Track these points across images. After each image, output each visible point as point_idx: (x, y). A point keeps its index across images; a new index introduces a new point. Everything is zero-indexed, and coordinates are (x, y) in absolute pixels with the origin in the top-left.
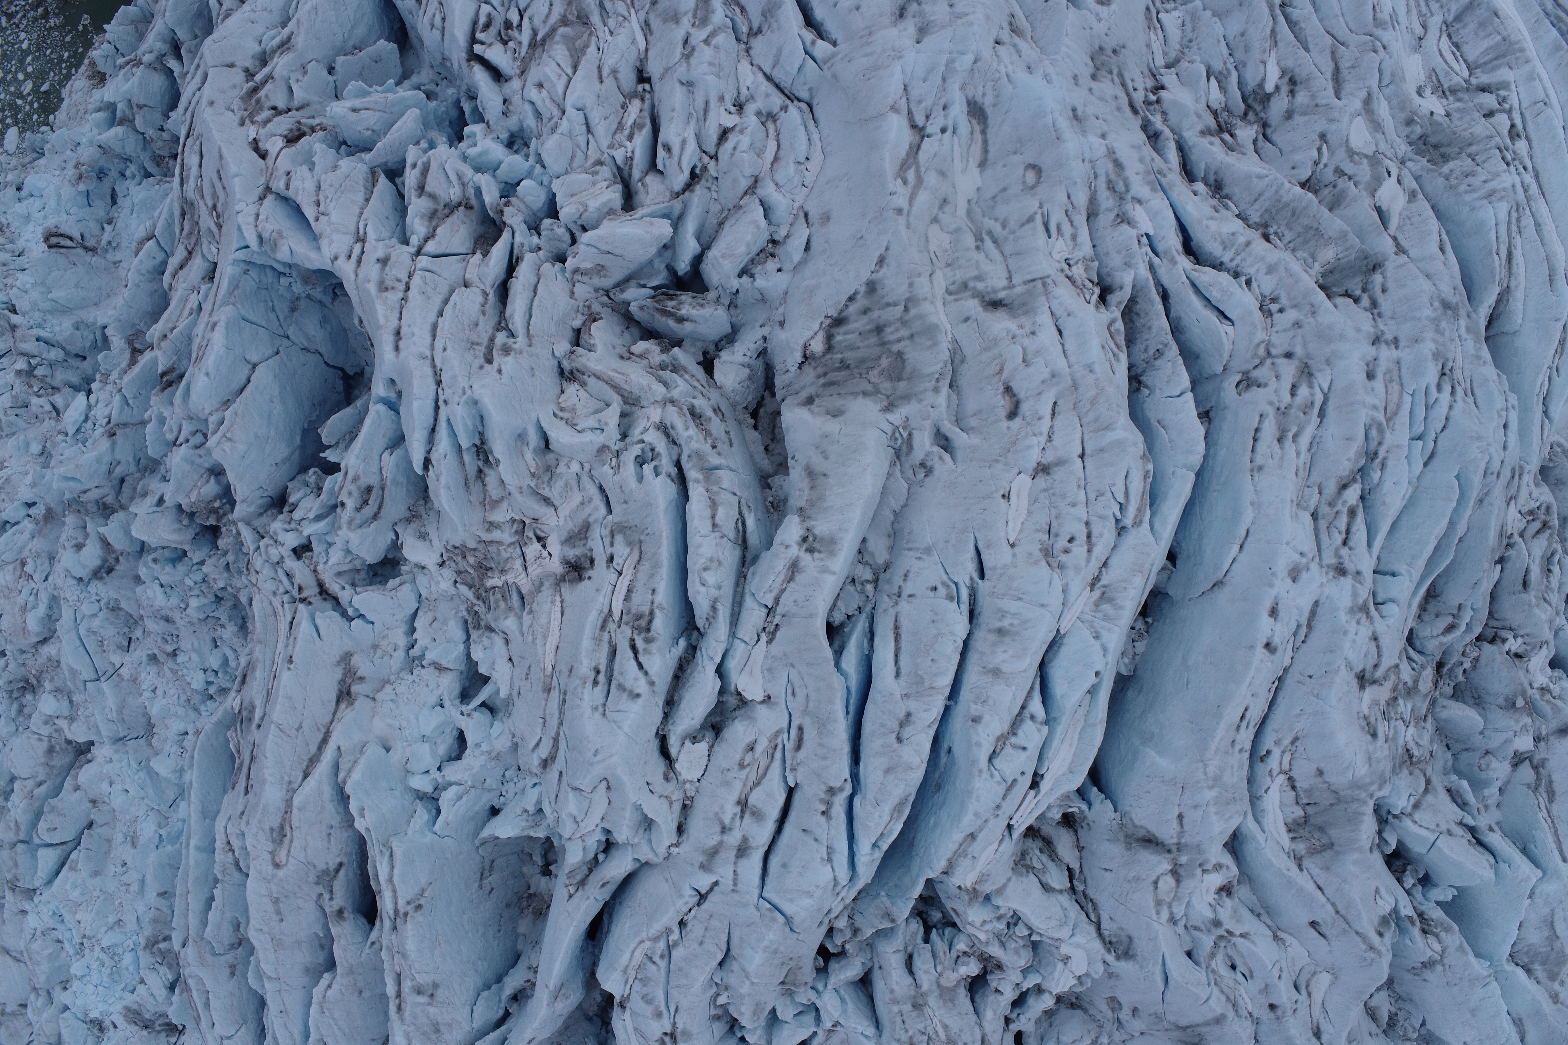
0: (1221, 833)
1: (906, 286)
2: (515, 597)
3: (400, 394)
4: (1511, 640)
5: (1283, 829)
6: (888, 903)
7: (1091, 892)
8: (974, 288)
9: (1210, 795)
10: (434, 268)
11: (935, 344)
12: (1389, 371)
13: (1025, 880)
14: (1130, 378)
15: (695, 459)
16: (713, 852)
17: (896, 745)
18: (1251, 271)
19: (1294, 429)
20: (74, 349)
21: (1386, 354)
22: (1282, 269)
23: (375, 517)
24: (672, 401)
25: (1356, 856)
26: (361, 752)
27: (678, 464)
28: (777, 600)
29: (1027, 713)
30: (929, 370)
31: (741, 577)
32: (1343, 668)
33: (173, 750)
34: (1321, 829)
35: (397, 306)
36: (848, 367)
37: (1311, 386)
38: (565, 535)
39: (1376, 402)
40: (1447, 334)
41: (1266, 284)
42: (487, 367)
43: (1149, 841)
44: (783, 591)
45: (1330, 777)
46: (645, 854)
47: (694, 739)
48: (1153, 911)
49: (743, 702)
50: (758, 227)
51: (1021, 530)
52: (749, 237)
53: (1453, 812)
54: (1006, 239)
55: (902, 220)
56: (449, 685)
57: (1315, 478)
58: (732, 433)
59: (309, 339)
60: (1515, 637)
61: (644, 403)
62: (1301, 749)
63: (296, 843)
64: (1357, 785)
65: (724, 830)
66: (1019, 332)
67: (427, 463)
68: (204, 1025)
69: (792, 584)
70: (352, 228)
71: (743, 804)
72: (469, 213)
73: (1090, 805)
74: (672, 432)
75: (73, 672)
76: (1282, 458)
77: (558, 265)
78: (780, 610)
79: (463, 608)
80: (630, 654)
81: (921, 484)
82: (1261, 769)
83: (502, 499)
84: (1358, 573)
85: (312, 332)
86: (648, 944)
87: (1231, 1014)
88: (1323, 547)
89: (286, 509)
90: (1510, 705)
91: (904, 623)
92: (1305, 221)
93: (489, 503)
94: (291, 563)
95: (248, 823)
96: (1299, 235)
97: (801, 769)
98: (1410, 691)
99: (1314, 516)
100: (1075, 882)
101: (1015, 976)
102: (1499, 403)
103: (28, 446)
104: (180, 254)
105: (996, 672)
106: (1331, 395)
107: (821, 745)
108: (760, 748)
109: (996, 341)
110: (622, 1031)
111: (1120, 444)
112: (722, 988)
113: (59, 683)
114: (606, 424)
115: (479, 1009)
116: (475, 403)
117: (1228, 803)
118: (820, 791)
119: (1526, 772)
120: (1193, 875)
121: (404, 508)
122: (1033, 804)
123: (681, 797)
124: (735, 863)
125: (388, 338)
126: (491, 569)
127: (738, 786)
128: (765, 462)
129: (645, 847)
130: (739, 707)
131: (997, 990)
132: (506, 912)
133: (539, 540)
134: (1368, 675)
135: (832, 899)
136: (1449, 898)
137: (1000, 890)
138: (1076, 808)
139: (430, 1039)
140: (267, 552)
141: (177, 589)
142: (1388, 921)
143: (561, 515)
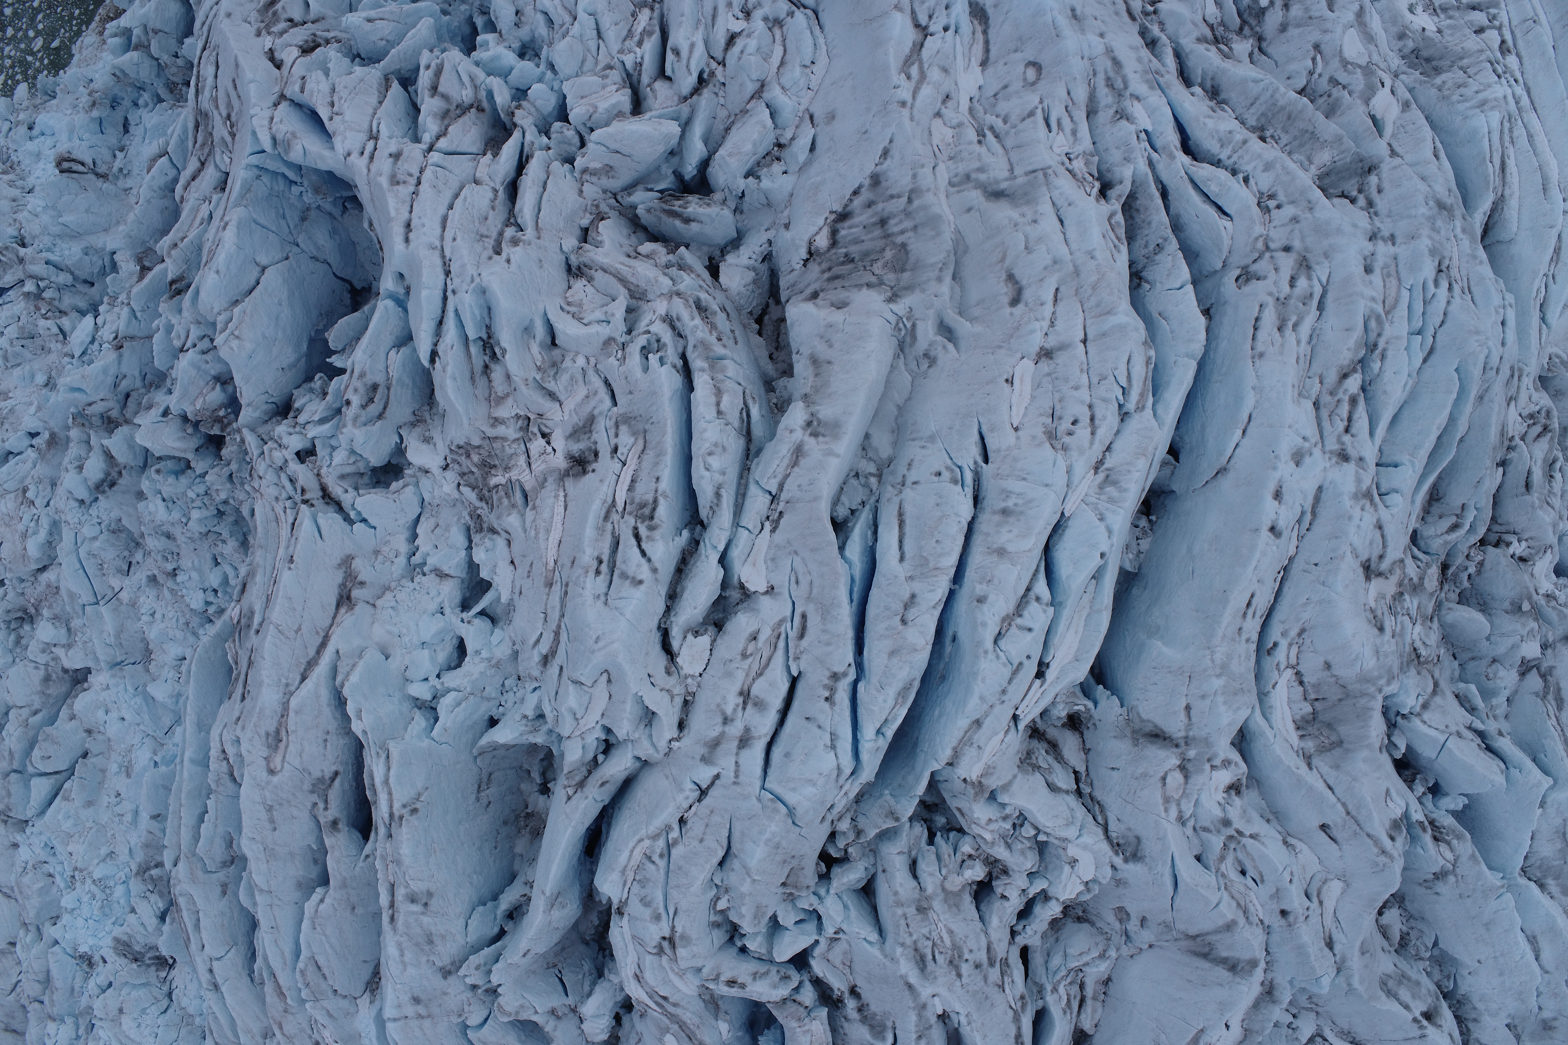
0: (1229, 724)
1: (909, 178)
2: (518, 495)
3: (408, 290)
4: (1515, 543)
5: (1291, 726)
6: (892, 802)
7: (1097, 794)
8: (977, 180)
9: (1218, 683)
10: (445, 164)
11: (939, 234)
12: (1386, 266)
13: (1031, 778)
14: (1131, 275)
15: (700, 349)
16: (715, 744)
17: (901, 627)
18: (1248, 168)
19: (1294, 319)
20: (83, 274)
21: (1383, 250)
22: (1278, 166)
23: (380, 416)
24: (678, 294)
25: (1365, 753)
26: (360, 656)
27: (683, 357)
28: (781, 487)
29: (1032, 595)
30: (933, 260)
31: (745, 469)
32: (1348, 554)
33: (171, 675)
35: (408, 199)
36: (852, 261)
37: (1309, 278)
38: (569, 430)
39: (1374, 294)
40: (1443, 233)
41: (1264, 181)
42: (496, 257)
43: (1156, 736)
44: (788, 476)
45: (1337, 671)
46: (645, 750)
47: (696, 634)
48: (1162, 809)
49: (746, 594)
50: (765, 127)
51: (1025, 415)
52: (756, 136)
53: (1461, 716)
54: (1007, 133)
55: (906, 112)
56: (450, 592)
57: (1316, 368)
58: (737, 333)
59: (318, 248)
60: (1519, 541)
61: (650, 296)
62: (1308, 642)
63: (291, 748)
64: (1365, 679)
65: (726, 721)
66: (1021, 220)
67: (434, 355)
68: (194, 947)
69: (796, 469)
70: (366, 126)
71: (745, 695)
72: (481, 115)
73: (1096, 704)
74: (678, 324)
75: (72, 596)
76: (1282, 345)
77: (567, 166)
78: (784, 496)
79: (465, 514)
80: (633, 542)
81: (925, 375)
82: (1269, 663)
83: (507, 395)
84: (1361, 459)
85: (321, 242)
86: (647, 843)
87: (1242, 921)
88: (1325, 434)
89: (291, 414)
90: (1516, 609)
91: (909, 510)
92: (1301, 125)
93: (494, 400)
94: (295, 467)
95: (243, 728)
96: (1295, 138)
97: (804, 657)
98: (1416, 588)
99: (1316, 405)
100: (1081, 785)
101: (1021, 881)
102: (1497, 300)
103: (33, 376)
104: (193, 165)
105: (1001, 552)
106: (1330, 288)
107: (824, 631)
108: (762, 638)
109: (998, 230)
110: (619, 939)
111: (1122, 328)
112: (722, 890)
113: (57, 610)
114: (613, 315)
115: (473, 923)
116: (483, 291)
117: (1236, 694)
118: (823, 677)
119: (1534, 681)
120: (1201, 771)
121: (409, 411)
122: (1038, 695)
123: (683, 691)
124: (737, 754)
125: (398, 230)
126: (495, 466)
127: (740, 676)
128: (770, 368)
129: (646, 743)
130: (742, 601)
131: (1004, 897)
132: (503, 830)
133: (544, 436)
134: (1373, 566)
135: (836, 791)
136: (1460, 806)
137: (1007, 786)
138: (1082, 705)
139: (422, 950)
140: (271, 456)
141: (179, 503)
142: (1399, 825)
143: (566, 409)
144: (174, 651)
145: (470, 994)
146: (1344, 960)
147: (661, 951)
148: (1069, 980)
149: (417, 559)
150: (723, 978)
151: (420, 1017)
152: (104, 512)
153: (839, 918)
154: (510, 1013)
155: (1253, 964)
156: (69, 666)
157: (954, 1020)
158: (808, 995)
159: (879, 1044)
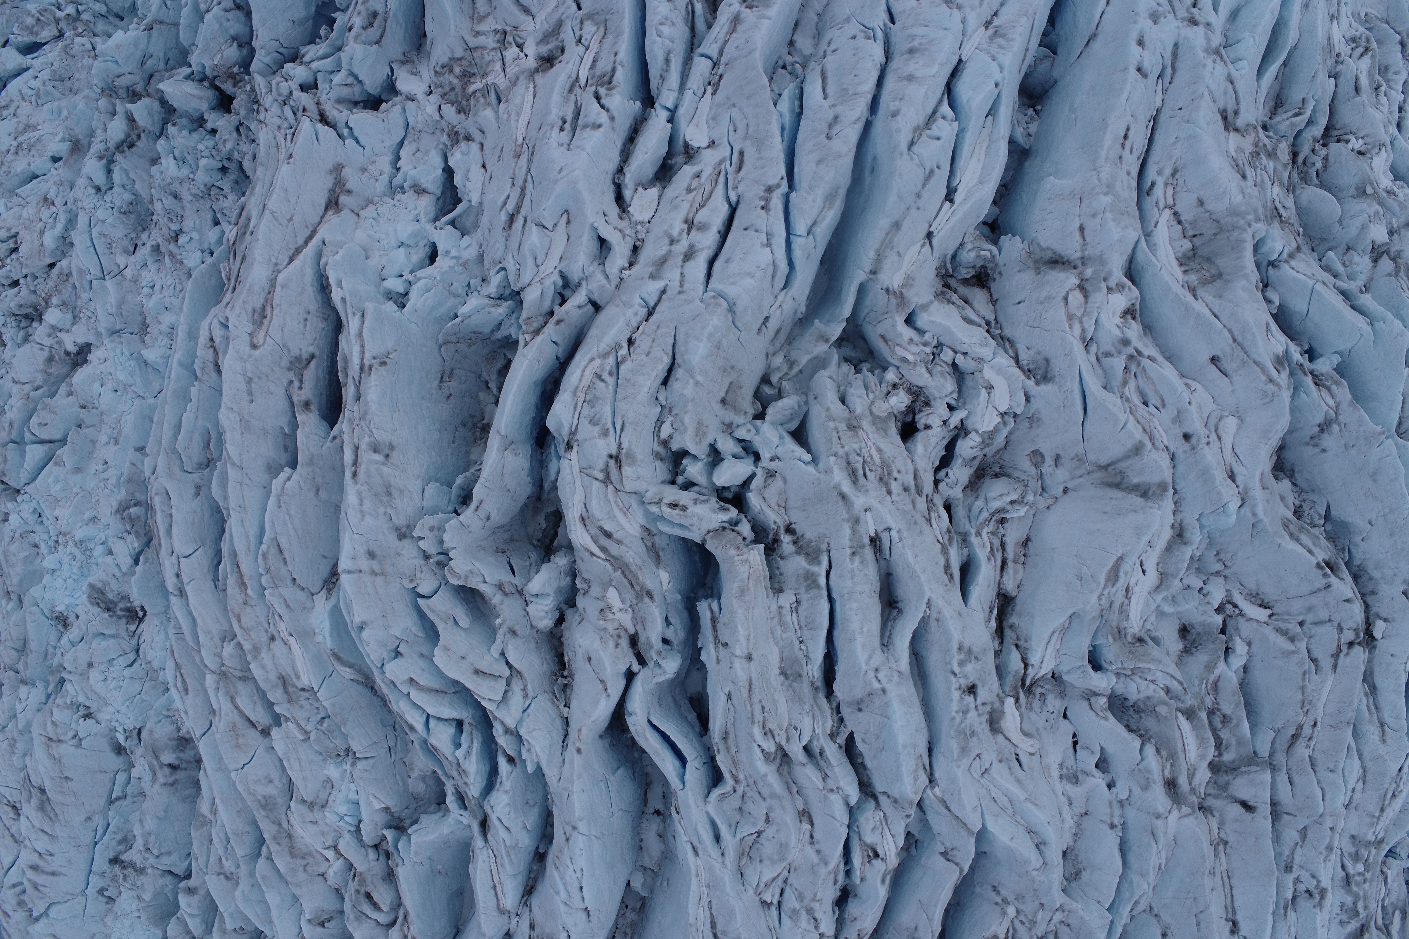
0: (1120, 241)
2: (493, 96)
4: (1353, 140)
5: (1175, 263)
6: (822, 328)
9: (1106, 200)
13: (946, 307)
16: (662, 262)
17: (826, 141)
23: (377, 42)
25: (1243, 283)
28: (721, 53)
29: (938, 115)
32: (1206, 93)
33: (164, 342)
34: (1209, 260)
38: (540, 36)
43: (1056, 262)
44: (727, 41)
45: (1210, 206)
46: (598, 290)
47: (647, 186)
48: (1067, 325)
49: (690, 153)
53: (1325, 275)
56: (426, 205)
60: (1356, 139)
62: (1181, 182)
63: (274, 321)
64: (1234, 213)
65: (672, 242)
69: (734, 35)
71: (690, 224)
73: (1000, 248)
75: (81, 272)
78: (723, 60)
79: (444, 134)
80: (595, 102)
82: (1149, 202)
83: (488, 14)
84: (1208, 25)
86: (598, 361)
87: (1149, 445)
88: (1176, 6)
90: (1361, 193)
91: (830, 68)
93: (476, 17)
94: (297, 94)
95: (232, 309)
97: (742, 185)
98: (1271, 154)
100: (992, 327)
101: (942, 411)
105: (910, 78)
107: (760, 159)
108: (704, 175)
110: (568, 471)
112: (666, 410)
113: (66, 294)
115: (430, 490)
117: (1123, 215)
118: (760, 190)
119: (1386, 264)
120: (1099, 289)
121: (400, 50)
122: (949, 214)
123: (633, 235)
124: (682, 267)
126: (474, 74)
127: (685, 207)
129: (600, 276)
130: (686, 161)
131: (927, 427)
132: (461, 429)
133: (518, 46)
134: (1230, 118)
135: (771, 299)
136: (1336, 362)
137: (925, 307)
138: (988, 250)
139: (381, 501)
140: (278, 89)
141: (189, 158)
142: (1281, 361)
143: (538, 20)
144: (168, 319)
145: (422, 562)
146: (1246, 490)
147: (607, 480)
148: (991, 527)
149: (398, 180)
150: (665, 502)
151: (374, 573)
152: (119, 197)
153: (776, 440)
154: (459, 578)
155: (1163, 487)
156: (72, 348)
157: (886, 544)
158: (745, 528)
159: (814, 569)
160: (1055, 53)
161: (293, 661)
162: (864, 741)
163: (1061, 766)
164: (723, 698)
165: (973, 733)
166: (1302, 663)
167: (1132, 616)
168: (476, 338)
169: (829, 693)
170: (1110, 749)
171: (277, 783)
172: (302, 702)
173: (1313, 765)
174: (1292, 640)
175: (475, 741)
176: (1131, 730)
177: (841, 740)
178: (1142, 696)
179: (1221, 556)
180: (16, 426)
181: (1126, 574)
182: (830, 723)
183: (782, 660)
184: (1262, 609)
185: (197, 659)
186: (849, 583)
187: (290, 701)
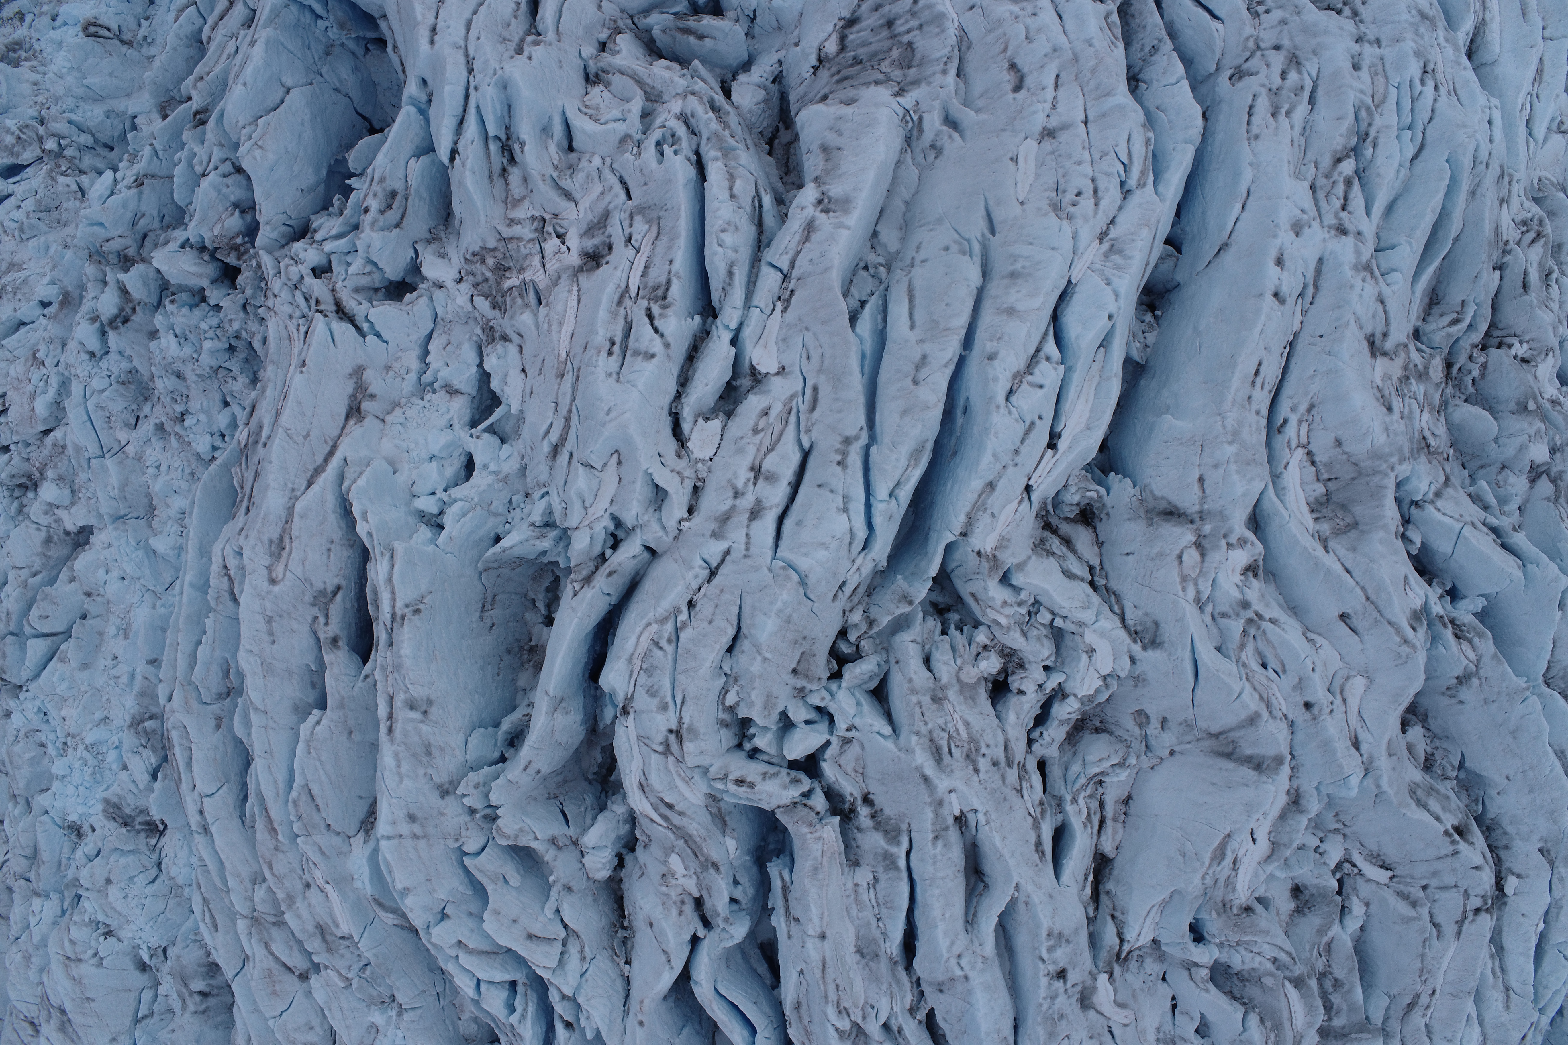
0: (1244, 495)
2: (532, 295)
3: (430, 95)
4: (1517, 345)
5: (1305, 509)
6: (905, 586)
7: (1113, 585)
9: (1230, 450)
11: (943, 31)
12: (1372, 65)
13: (1046, 561)
14: (1129, 80)
15: (714, 140)
16: (725, 518)
17: (912, 387)
19: (1286, 106)
20: (104, 137)
21: (1369, 52)
23: (397, 226)
24: (693, 93)
25: (1381, 534)
26: (368, 465)
27: (697, 153)
28: (792, 264)
29: (1042, 354)
30: (938, 55)
31: (756, 260)
32: (1352, 322)
33: (173, 529)
35: (435, 6)
36: (861, 62)
38: (584, 227)
39: (1363, 88)
40: (1427, 39)
42: (518, 55)
43: (1171, 513)
44: (799, 252)
45: (1349, 447)
46: (654, 537)
47: (707, 418)
48: (1180, 588)
49: (757, 378)
51: (1029, 191)
53: (1474, 512)
56: (459, 407)
57: (1311, 156)
58: (749, 141)
59: (340, 81)
60: (1521, 343)
61: (666, 97)
62: (1317, 418)
63: (294, 553)
64: (1376, 455)
65: (737, 494)
66: (1021, 13)
67: (454, 153)
69: (807, 245)
71: (757, 471)
73: (1108, 490)
74: (692, 121)
75: (78, 449)
76: (1276, 129)
78: (795, 273)
79: (477, 328)
80: (647, 320)
81: (931, 167)
82: (1279, 441)
83: (524, 198)
84: (1359, 233)
85: (344, 76)
86: (655, 627)
87: (1265, 714)
88: (1323, 211)
89: (308, 235)
90: (1522, 408)
91: (918, 284)
93: (510, 202)
94: (309, 280)
95: (246, 537)
97: (816, 428)
98: (1423, 375)
99: (1313, 187)
100: (1096, 577)
101: (1037, 675)
102: (1482, 102)
103: (48, 247)
105: (1011, 311)
106: (1320, 82)
107: (836, 400)
108: (773, 413)
109: (1000, 22)
110: (624, 739)
111: (1120, 108)
112: (731, 680)
113: (62, 469)
114: (629, 111)
115: (473, 740)
116: (504, 86)
117: (1248, 464)
118: (835, 441)
119: (1545, 486)
120: (1218, 547)
121: (425, 227)
122: (1051, 465)
123: (693, 475)
124: (748, 526)
125: (423, 34)
126: (509, 268)
127: (751, 451)
128: (779, 185)
129: (656, 526)
130: (752, 387)
131: (1021, 692)
132: (506, 658)
133: (559, 236)
134: (1378, 342)
135: (848, 565)
136: (1480, 606)
137: (1021, 566)
138: (1094, 491)
139: (420, 762)
140: (287, 272)
141: (191, 337)
142: (1419, 616)
143: (581, 207)
144: (178, 503)
145: (467, 818)
146: (1371, 760)
147: (667, 751)
148: (1089, 791)
149: (427, 377)
150: (732, 777)
151: (415, 836)
152: (114, 364)
153: (852, 711)
154: (508, 838)
155: (1279, 761)
156: (71, 527)
157: (972, 823)
158: (819, 801)
159: (894, 850)
160: (1179, 251)
161: (331, 909)
162: (945, 1020)
163: (1158, 1030)
164: (795, 975)
165: (1062, 1016)
166: (1423, 931)
167: (1239, 887)
168: (519, 562)
169: (909, 968)
170: (1211, 1017)
171: (319, 1030)
172: (342, 951)
173: (1429, 1033)
174: (1414, 904)
175: (530, 1004)
176: (1234, 998)
177: (921, 1015)
178: (1247, 967)
179: (1341, 817)
180: (14, 617)
181: (1233, 851)
182: (909, 998)
183: (858, 938)
184: (1382, 871)
185: (226, 900)
186: (930, 869)
187: (329, 950)
